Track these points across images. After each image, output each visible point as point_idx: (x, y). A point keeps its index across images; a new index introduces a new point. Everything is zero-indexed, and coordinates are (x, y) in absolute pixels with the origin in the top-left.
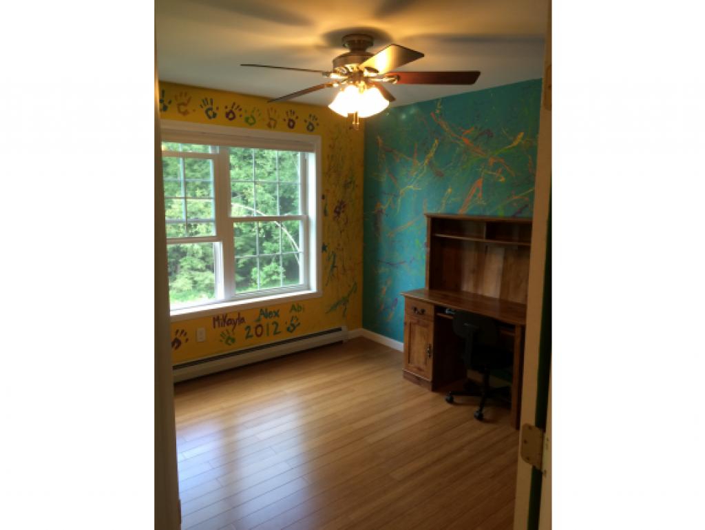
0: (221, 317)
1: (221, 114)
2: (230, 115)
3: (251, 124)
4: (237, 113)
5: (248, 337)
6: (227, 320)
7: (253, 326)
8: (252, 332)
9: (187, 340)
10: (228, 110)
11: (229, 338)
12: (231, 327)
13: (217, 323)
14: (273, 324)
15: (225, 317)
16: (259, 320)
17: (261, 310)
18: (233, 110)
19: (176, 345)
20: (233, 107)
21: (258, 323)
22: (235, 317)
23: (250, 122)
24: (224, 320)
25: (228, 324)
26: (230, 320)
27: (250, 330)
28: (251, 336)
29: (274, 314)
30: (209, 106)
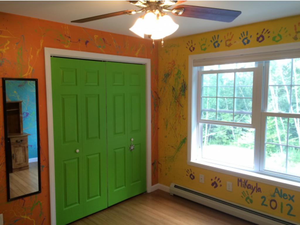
0: (243, 181)
1: (253, 40)
2: (260, 39)
3: (277, 41)
4: (266, 35)
5: (263, 204)
6: (247, 184)
7: (269, 198)
8: (267, 202)
9: (221, 185)
10: (258, 36)
11: (248, 198)
12: (250, 191)
13: (240, 183)
14: (287, 205)
15: (246, 182)
16: (274, 196)
17: (276, 189)
18: (263, 34)
19: (215, 185)
20: (262, 33)
21: (273, 198)
22: (254, 185)
23: (276, 40)
24: (245, 184)
25: (248, 188)
26: (249, 185)
27: (265, 200)
28: (266, 206)
29: (289, 198)
30: (246, 36)
